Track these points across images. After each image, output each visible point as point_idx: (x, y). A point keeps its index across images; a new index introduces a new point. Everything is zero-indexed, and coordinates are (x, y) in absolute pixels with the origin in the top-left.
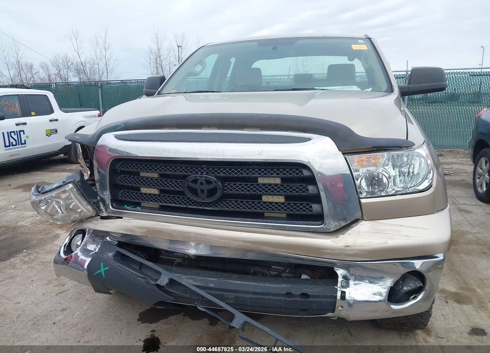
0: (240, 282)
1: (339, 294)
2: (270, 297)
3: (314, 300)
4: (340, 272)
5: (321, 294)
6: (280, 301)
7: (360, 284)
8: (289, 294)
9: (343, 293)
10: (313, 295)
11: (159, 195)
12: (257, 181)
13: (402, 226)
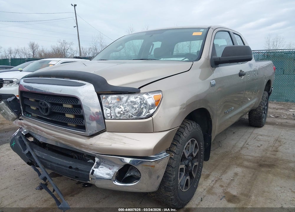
0: (54, 158)
1: (91, 171)
2: (63, 167)
3: (80, 172)
4: (97, 160)
5: (84, 170)
6: (67, 170)
7: (103, 167)
8: (70, 167)
9: (93, 171)
10: (81, 170)
11: (36, 110)
12: (62, 106)
13: (126, 137)
